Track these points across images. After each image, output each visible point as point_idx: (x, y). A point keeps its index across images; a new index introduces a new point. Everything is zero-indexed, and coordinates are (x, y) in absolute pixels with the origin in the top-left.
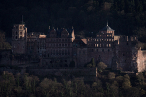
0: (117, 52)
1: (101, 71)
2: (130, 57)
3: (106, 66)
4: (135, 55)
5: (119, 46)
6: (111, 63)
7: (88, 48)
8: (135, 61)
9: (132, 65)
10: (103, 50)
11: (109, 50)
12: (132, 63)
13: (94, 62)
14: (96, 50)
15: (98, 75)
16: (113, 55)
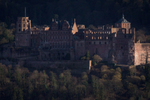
0: (114, 44)
1: (96, 64)
2: (127, 50)
3: (101, 59)
4: (132, 48)
5: (116, 38)
6: (107, 56)
7: (86, 40)
8: (132, 54)
9: (129, 58)
10: (100, 43)
11: (106, 43)
12: (129, 56)
13: (88, 55)
14: (93, 42)
15: (91, 68)
16: (109, 48)
